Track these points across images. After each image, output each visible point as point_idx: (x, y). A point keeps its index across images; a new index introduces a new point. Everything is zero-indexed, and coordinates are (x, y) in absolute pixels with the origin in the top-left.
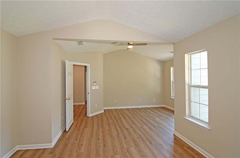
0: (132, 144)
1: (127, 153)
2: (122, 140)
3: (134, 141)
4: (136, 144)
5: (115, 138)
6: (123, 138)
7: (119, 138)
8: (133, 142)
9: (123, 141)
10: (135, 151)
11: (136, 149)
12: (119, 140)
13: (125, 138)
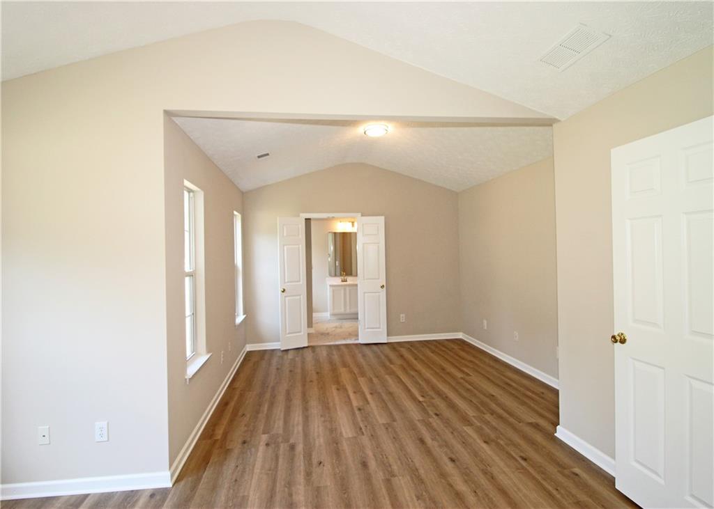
0: (345, 447)
1: (362, 426)
2: (375, 456)
3: (337, 454)
4: (335, 445)
5: (399, 462)
6: (373, 464)
7: (384, 464)
8: (343, 450)
9: (370, 453)
10: (343, 430)
11: (341, 433)
12: (382, 455)
13: (365, 465)
